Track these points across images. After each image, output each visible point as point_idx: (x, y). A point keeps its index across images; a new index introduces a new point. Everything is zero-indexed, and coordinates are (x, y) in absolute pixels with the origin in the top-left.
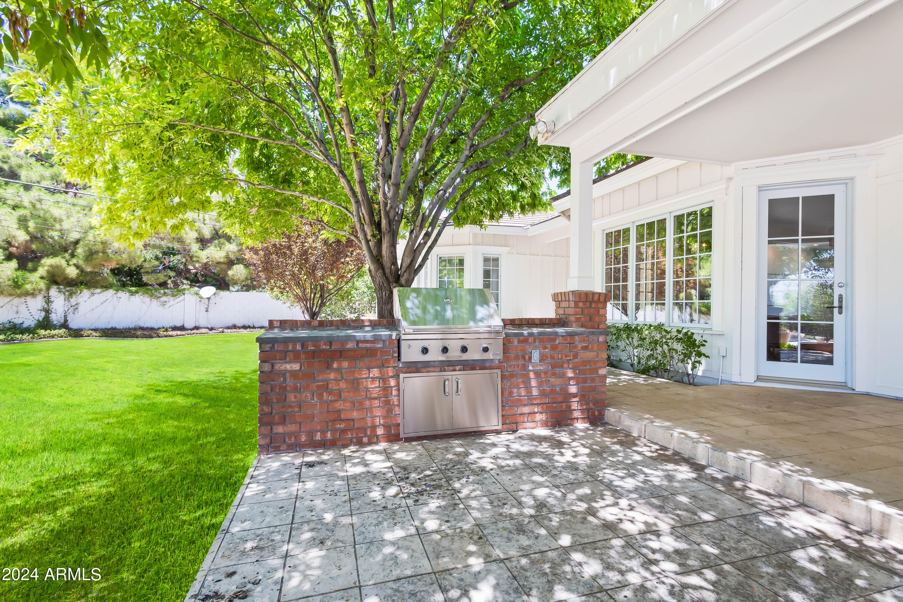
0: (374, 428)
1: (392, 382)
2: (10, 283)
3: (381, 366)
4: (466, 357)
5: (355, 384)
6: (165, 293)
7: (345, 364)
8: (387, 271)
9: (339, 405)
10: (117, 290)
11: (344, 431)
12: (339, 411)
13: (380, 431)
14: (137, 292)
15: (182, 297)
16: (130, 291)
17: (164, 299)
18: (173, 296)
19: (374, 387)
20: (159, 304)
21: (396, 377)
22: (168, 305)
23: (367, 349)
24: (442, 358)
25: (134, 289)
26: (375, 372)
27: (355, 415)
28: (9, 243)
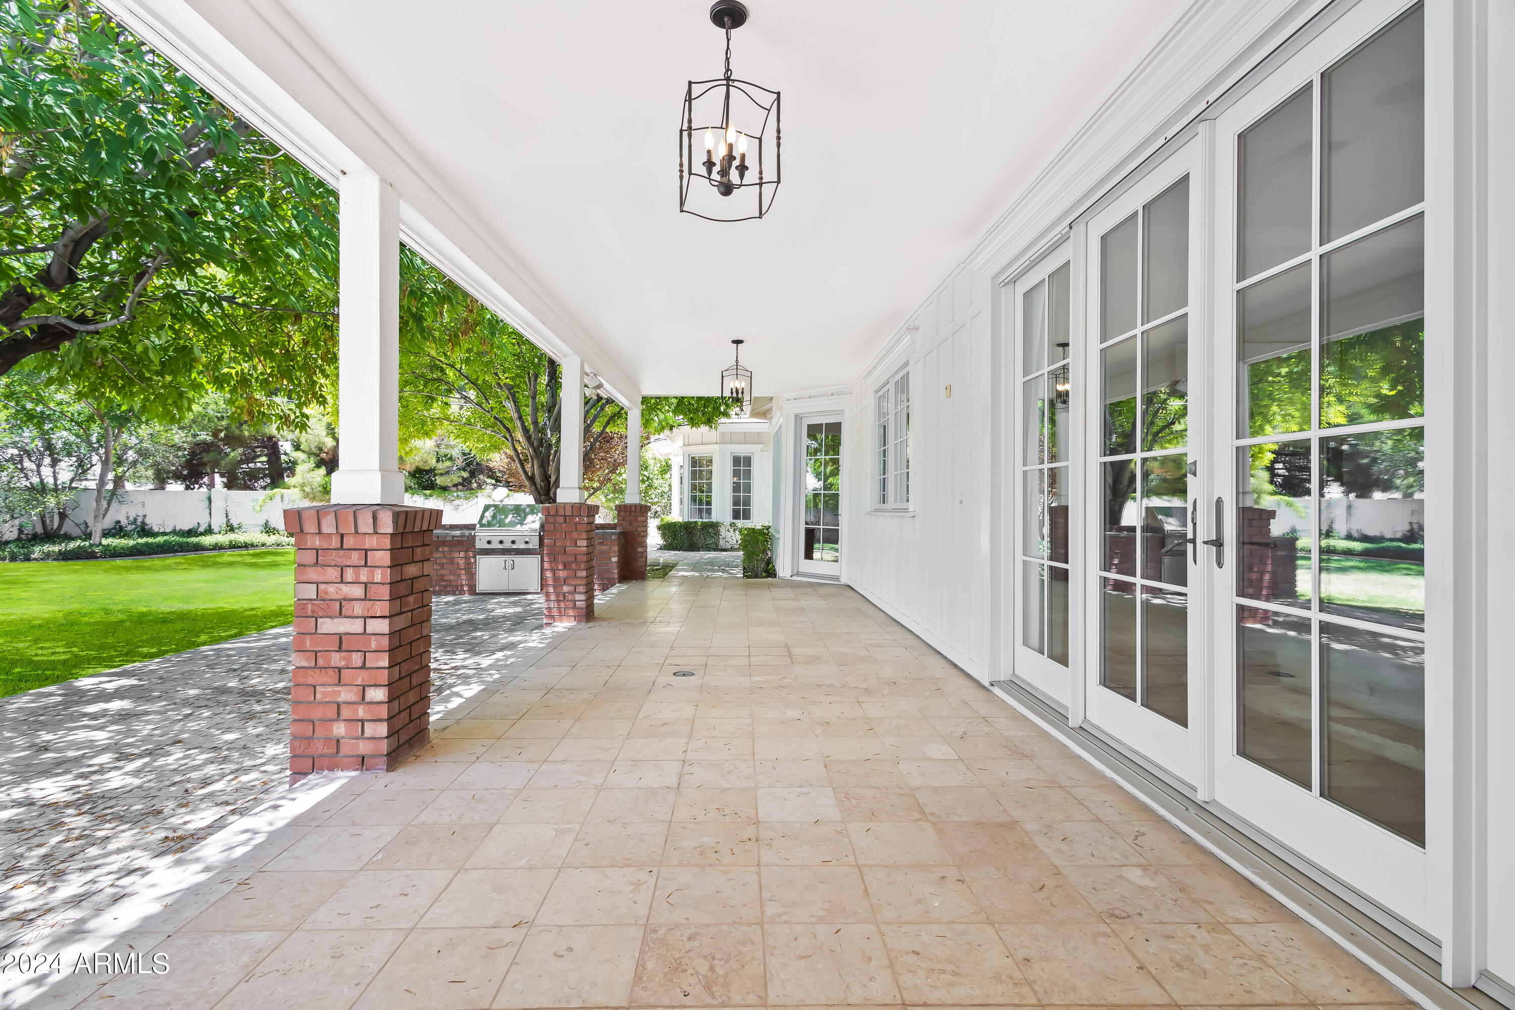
0: (462, 586)
1: (472, 560)
2: (321, 489)
3: (466, 551)
4: (514, 547)
5: (452, 560)
6: (458, 496)
7: (446, 549)
8: (539, 487)
9: (443, 572)
10: (413, 494)
11: (445, 587)
12: (443, 576)
13: (466, 588)
14: (431, 495)
15: (475, 500)
16: (425, 495)
17: (457, 502)
18: (467, 499)
19: (461, 562)
20: (452, 508)
21: (474, 557)
22: (461, 508)
23: (458, 541)
24: (500, 546)
25: (428, 492)
26: (462, 554)
27: (451, 578)
28: (320, 449)
